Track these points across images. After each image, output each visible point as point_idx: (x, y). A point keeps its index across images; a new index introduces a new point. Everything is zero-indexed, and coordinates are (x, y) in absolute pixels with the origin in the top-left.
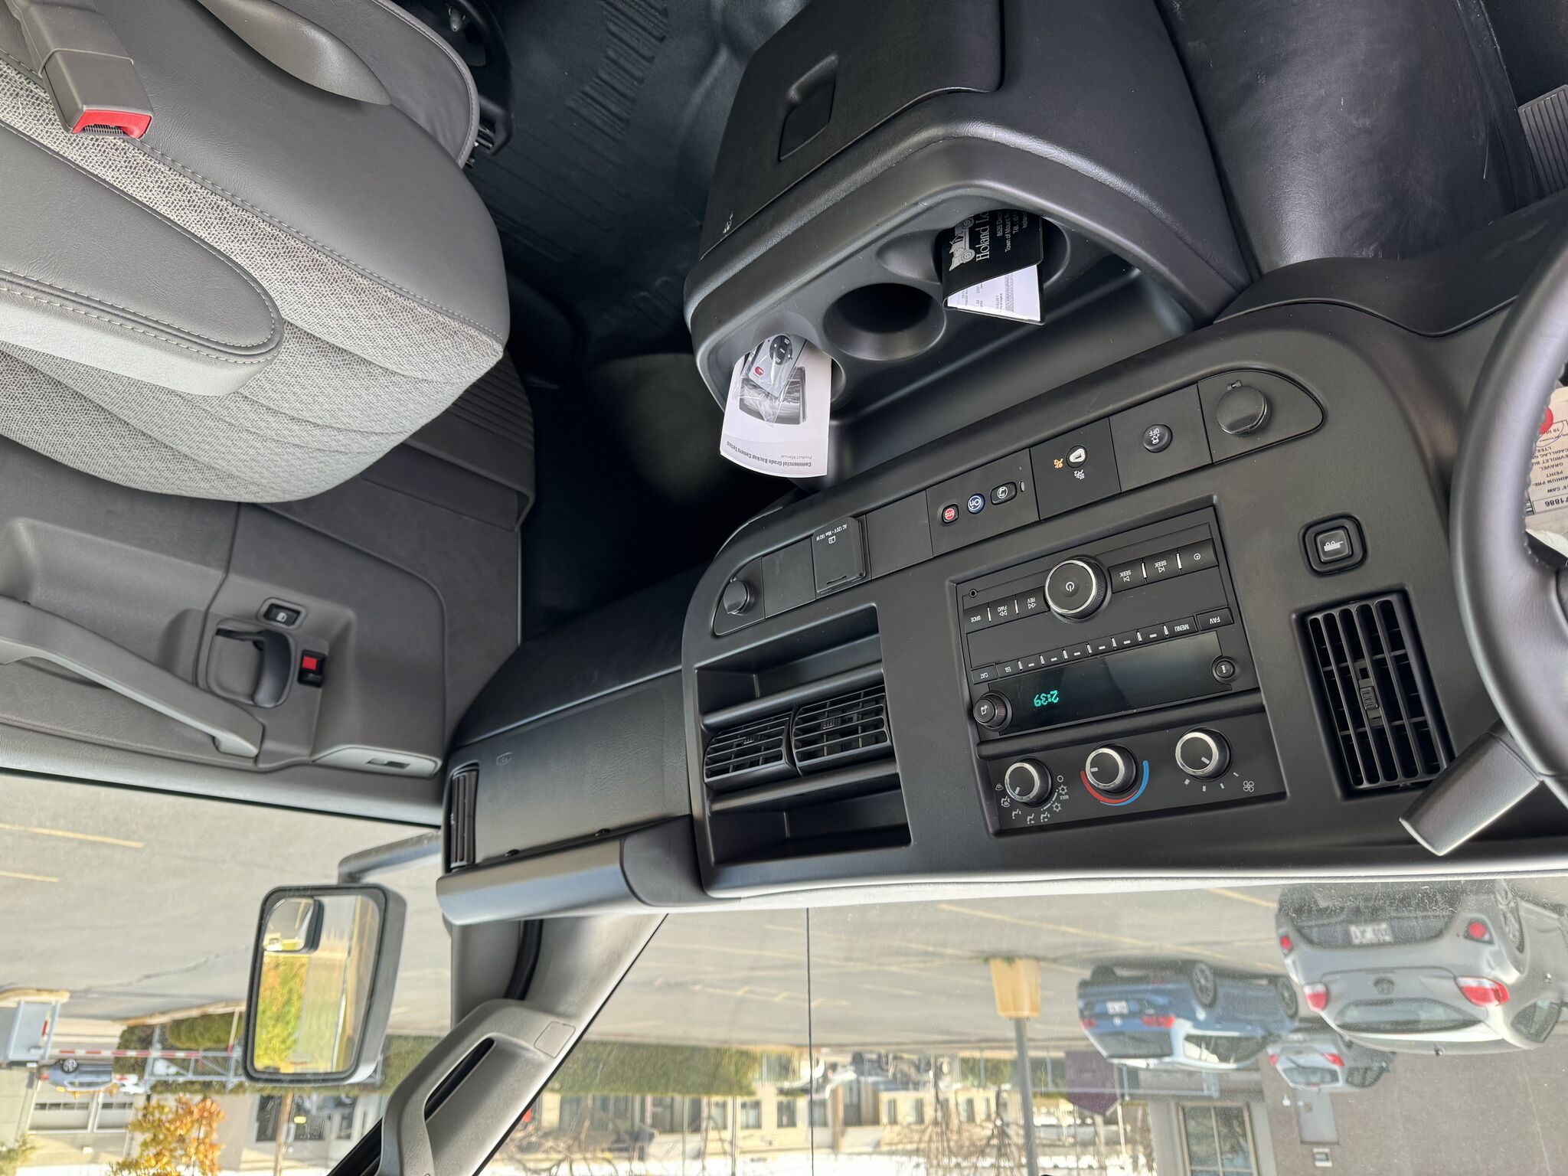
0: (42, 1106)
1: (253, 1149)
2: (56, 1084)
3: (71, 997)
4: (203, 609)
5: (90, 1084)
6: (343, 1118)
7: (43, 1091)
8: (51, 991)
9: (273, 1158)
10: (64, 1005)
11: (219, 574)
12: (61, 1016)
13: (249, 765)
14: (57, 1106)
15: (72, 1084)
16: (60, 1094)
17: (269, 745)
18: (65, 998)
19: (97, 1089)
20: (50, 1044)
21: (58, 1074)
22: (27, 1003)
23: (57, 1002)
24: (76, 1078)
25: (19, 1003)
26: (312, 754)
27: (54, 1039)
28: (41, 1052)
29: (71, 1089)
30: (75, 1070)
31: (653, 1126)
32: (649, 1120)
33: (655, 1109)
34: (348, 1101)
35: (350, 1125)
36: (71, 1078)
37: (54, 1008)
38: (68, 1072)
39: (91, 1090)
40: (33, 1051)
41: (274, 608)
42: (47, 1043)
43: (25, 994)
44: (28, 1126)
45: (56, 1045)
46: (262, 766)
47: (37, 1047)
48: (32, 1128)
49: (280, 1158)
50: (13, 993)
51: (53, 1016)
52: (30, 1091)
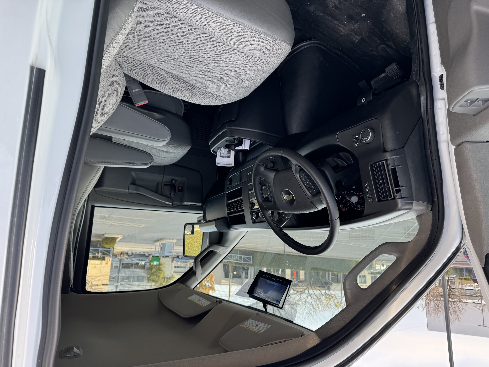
0: (175, 267)
1: (224, 280)
2: (178, 262)
3: (177, 241)
4: (161, 181)
5: (185, 262)
6: (246, 273)
7: (175, 263)
8: (172, 239)
9: (229, 282)
10: (176, 243)
11: (163, 176)
12: (176, 245)
13: (171, 206)
14: (178, 267)
15: (181, 262)
16: (179, 264)
17: (174, 203)
18: (175, 241)
19: (187, 263)
20: (174, 252)
21: (178, 259)
22: (168, 242)
23: (174, 242)
24: (182, 260)
25: (166, 242)
26: (181, 203)
27: (174, 251)
28: (172, 253)
29: (181, 263)
30: (182, 258)
31: (332, 281)
32: (331, 279)
33: (332, 276)
34: (246, 269)
35: (248, 275)
36: (180, 260)
37: (174, 243)
38: (180, 259)
39: (186, 263)
40: (170, 253)
41: (172, 180)
42: (173, 251)
43: (167, 240)
44: (173, 272)
45: (175, 252)
46: (173, 206)
47: (171, 252)
48: (174, 272)
49: (231, 282)
50: (164, 240)
51: (173, 245)
52: (173, 263)
